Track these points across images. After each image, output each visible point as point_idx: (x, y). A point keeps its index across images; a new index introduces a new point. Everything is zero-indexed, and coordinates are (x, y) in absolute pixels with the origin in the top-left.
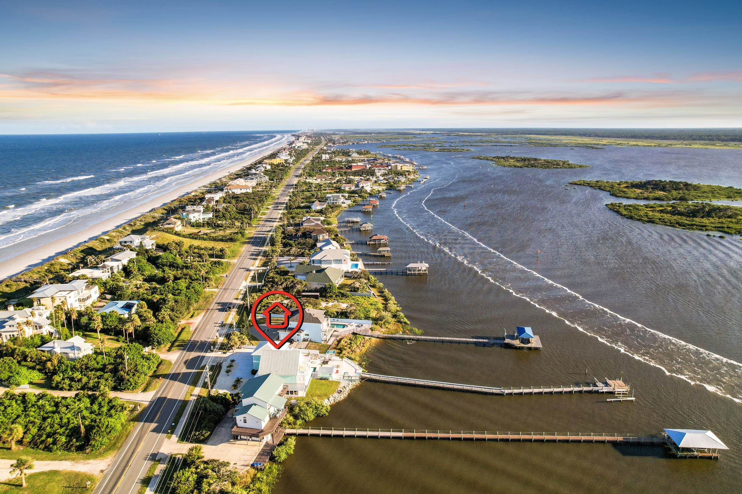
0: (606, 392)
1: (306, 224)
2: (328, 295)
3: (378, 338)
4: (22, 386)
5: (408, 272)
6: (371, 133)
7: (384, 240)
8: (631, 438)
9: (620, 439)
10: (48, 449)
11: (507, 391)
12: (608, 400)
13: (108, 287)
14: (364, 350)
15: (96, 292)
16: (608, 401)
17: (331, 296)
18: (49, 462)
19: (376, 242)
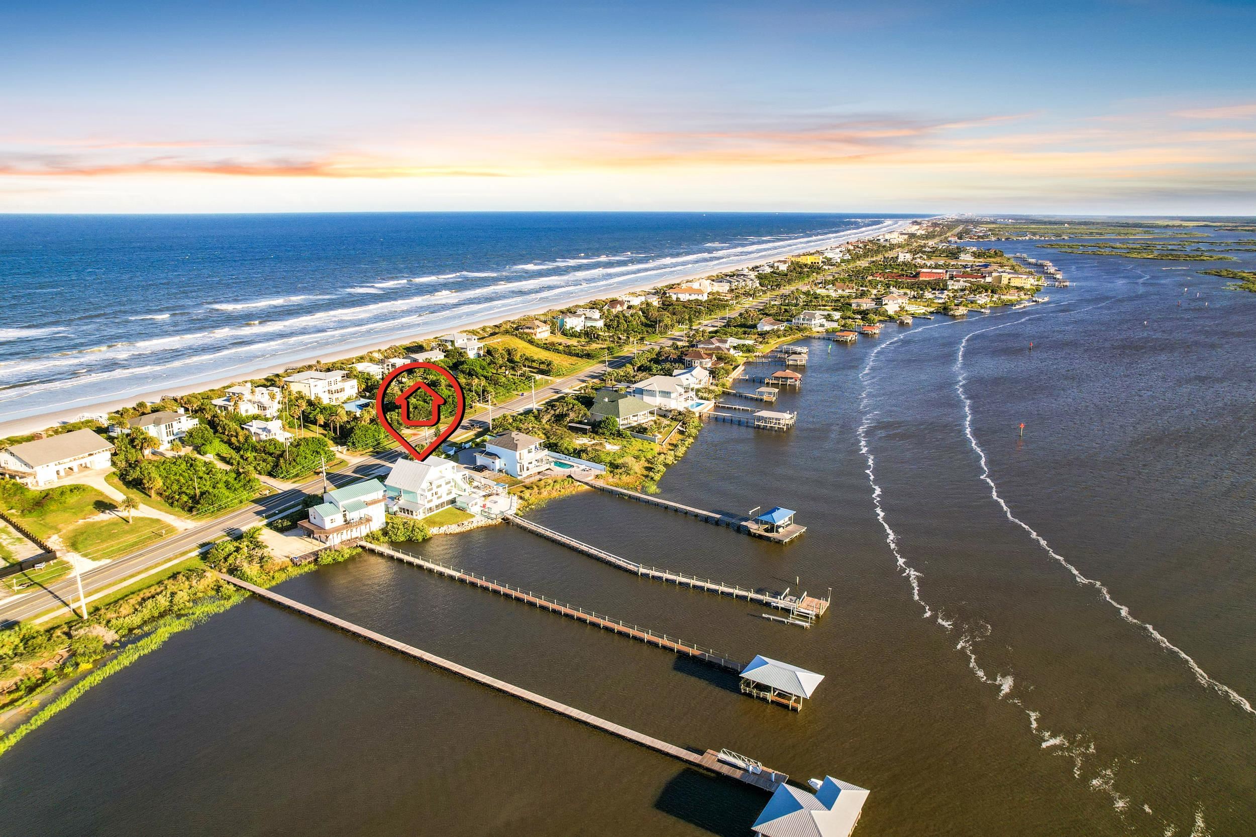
0: (782, 608)
1: (702, 346)
2: (600, 431)
3: (592, 487)
4: (208, 455)
5: (756, 423)
6: (1062, 223)
7: (793, 380)
8: (709, 655)
9: (693, 651)
10: (172, 504)
11: (642, 570)
12: (764, 615)
13: (369, 384)
14: (555, 494)
15: (352, 387)
16: (764, 618)
17: (603, 434)
18: (163, 513)
19: (779, 381)
